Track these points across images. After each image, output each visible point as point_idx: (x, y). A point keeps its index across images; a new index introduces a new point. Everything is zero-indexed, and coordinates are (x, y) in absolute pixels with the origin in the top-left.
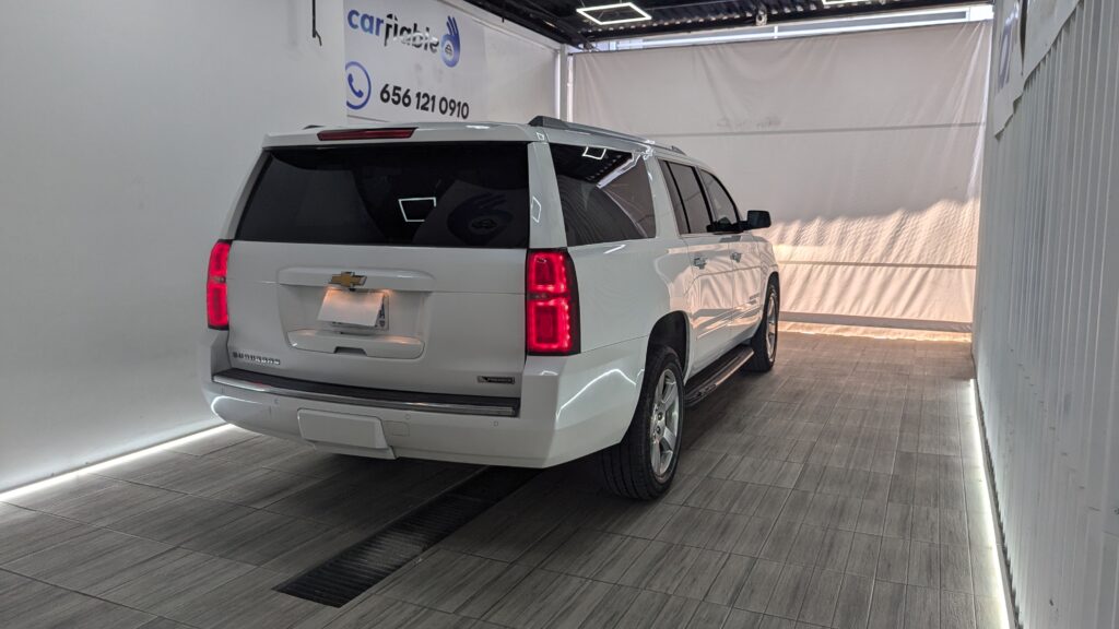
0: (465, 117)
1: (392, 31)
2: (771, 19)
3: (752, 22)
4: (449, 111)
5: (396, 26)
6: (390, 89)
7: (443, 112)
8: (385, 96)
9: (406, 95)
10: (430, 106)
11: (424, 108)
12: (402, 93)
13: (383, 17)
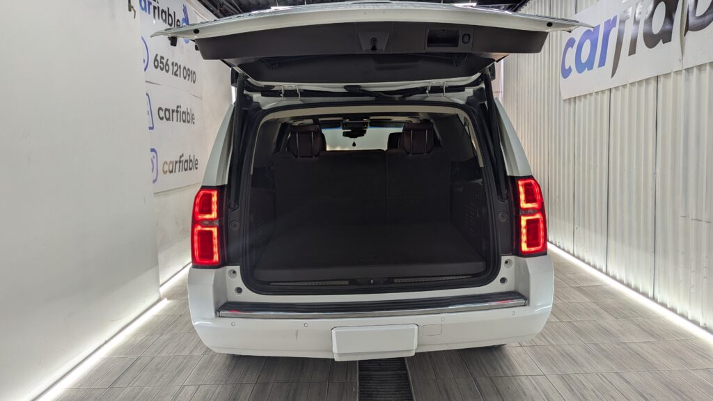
0: (194, 82)
1: (157, 11)
4: (187, 77)
5: (159, 8)
6: (158, 58)
8: (156, 63)
9: (167, 64)
10: (178, 73)
11: (176, 75)
12: (164, 61)
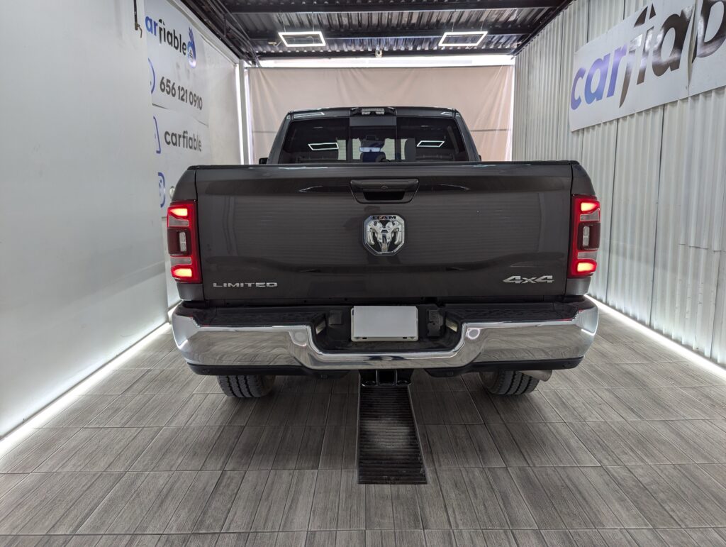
0: (201, 108)
1: (162, 32)
2: (385, 54)
3: (372, 54)
4: (194, 103)
5: (165, 30)
7: (191, 103)
8: (163, 87)
9: (173, 88)
10: (185, 97)
11: (183, 100)
12: (171, 85)
13: (157, 22)
